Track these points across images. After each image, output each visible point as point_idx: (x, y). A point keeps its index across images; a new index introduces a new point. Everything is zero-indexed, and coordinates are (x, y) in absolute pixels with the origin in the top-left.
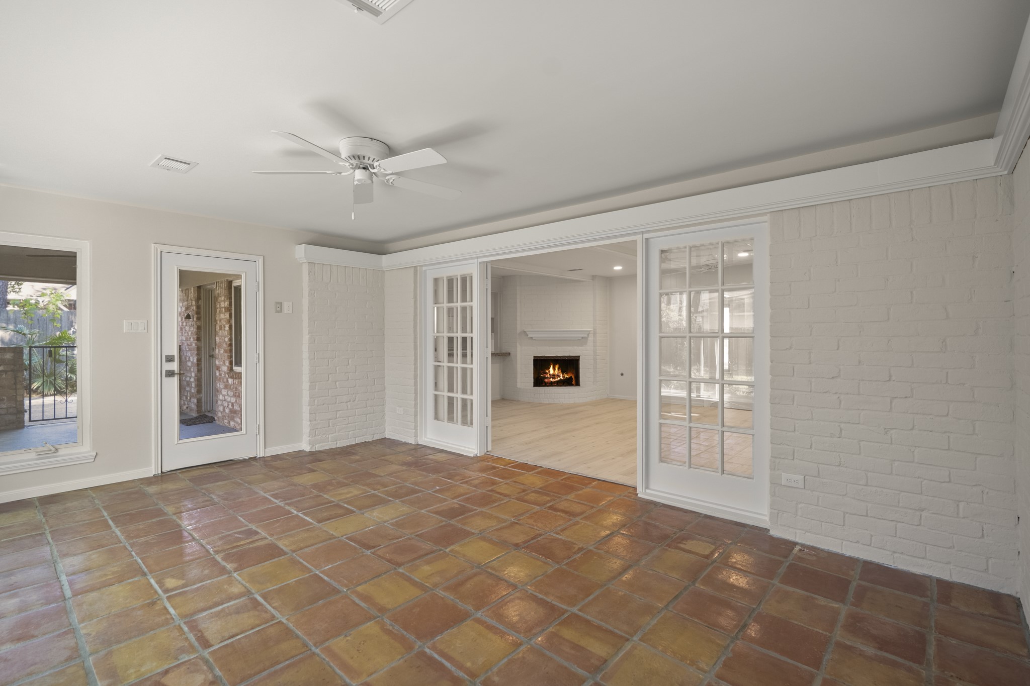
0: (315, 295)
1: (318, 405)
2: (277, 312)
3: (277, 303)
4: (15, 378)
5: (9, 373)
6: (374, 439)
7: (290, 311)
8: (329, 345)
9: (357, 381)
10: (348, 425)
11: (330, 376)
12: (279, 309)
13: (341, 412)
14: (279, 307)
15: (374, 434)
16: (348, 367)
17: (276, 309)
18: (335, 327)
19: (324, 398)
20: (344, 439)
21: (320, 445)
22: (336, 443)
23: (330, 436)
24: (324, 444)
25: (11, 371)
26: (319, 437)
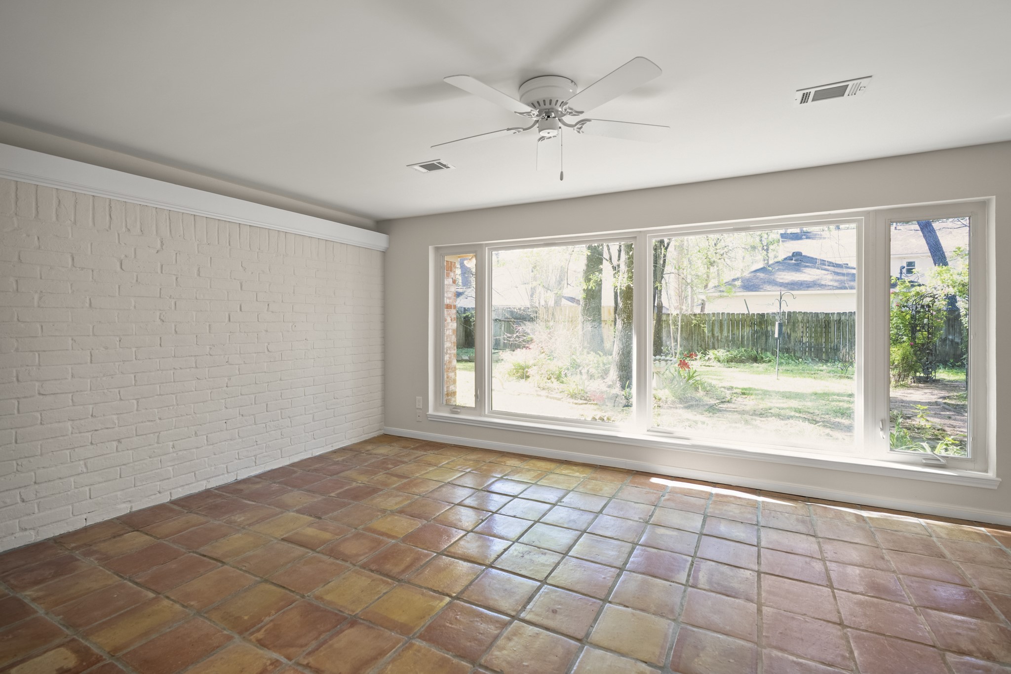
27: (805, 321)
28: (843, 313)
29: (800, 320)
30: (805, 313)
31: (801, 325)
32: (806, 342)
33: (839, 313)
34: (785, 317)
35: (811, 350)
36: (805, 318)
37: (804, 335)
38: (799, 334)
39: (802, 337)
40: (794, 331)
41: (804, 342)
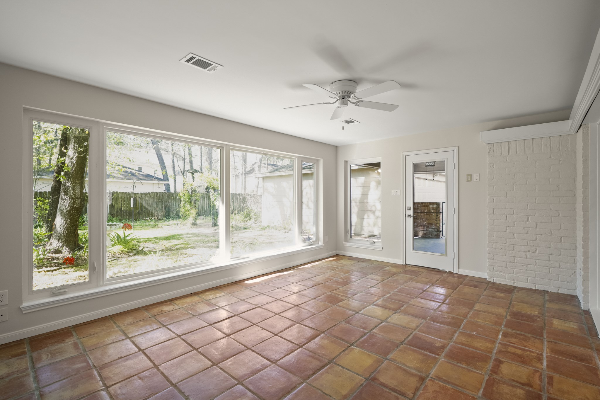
0: (494, 166)
1: (496, 249)
2: (468, 181)
3: (468, 175)
4: (437, 216)
5: (435, 214)
6: (559, 292)
7: (478, 180)
8: (507, 204)
9: (538, 236)
10: (527, 271)
11: (508, 228)
12: (469, 179)
13: (519, 259)
14: (470, 178)
15: (560, 288)
16: (527, 223)
17: (467, 179)
18: (513, 190)
19: (502, 244)
20: (521, 282)
21: (498, 279)
22: (513, 282)
23: (507, 275)
24: (501, 279)
25: (436, 213)
26: (497, 273)
27: (123, 197)
28: (143, 193)
29: (120, 197)
30: (123, 192)
31: (120, 200)
32: (124, 210)
33: (141, 193)
34: (111, 195)
35: (126, 214)
36: (123, 196)
37: (123, 206)
38: (120, 205)
39: (121, 207)
40: (117, 204)
41: (122, 210)
